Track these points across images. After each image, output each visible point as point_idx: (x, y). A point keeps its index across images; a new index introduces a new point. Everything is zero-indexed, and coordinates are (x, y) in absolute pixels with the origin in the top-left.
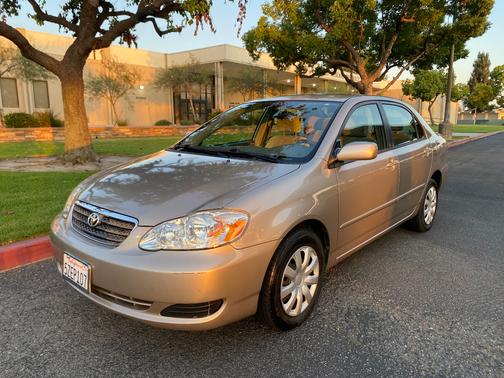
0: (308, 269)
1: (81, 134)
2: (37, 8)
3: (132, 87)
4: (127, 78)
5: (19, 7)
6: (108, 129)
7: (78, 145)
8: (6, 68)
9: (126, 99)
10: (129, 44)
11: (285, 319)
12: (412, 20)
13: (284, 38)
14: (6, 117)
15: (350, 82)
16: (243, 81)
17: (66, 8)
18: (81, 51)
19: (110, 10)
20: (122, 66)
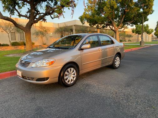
0: (72, 73)
1: (30, 47)
2: (19, 13)
3: (47, 33)
4: (46, 31)
5: (15, 13)
6: (40, 46)
7: (29, 50)
8: (12, 29)
9: (46, 37)
10: (44, 21)
11: (66, 84)
12: (128, 11)
13: (91, 18)
14: (12, 43)
15: (112, 29)
16: (81, 30)
17: (27, 12)
18: (30, 24)
19: (39, 13)
20: (44, 28)
